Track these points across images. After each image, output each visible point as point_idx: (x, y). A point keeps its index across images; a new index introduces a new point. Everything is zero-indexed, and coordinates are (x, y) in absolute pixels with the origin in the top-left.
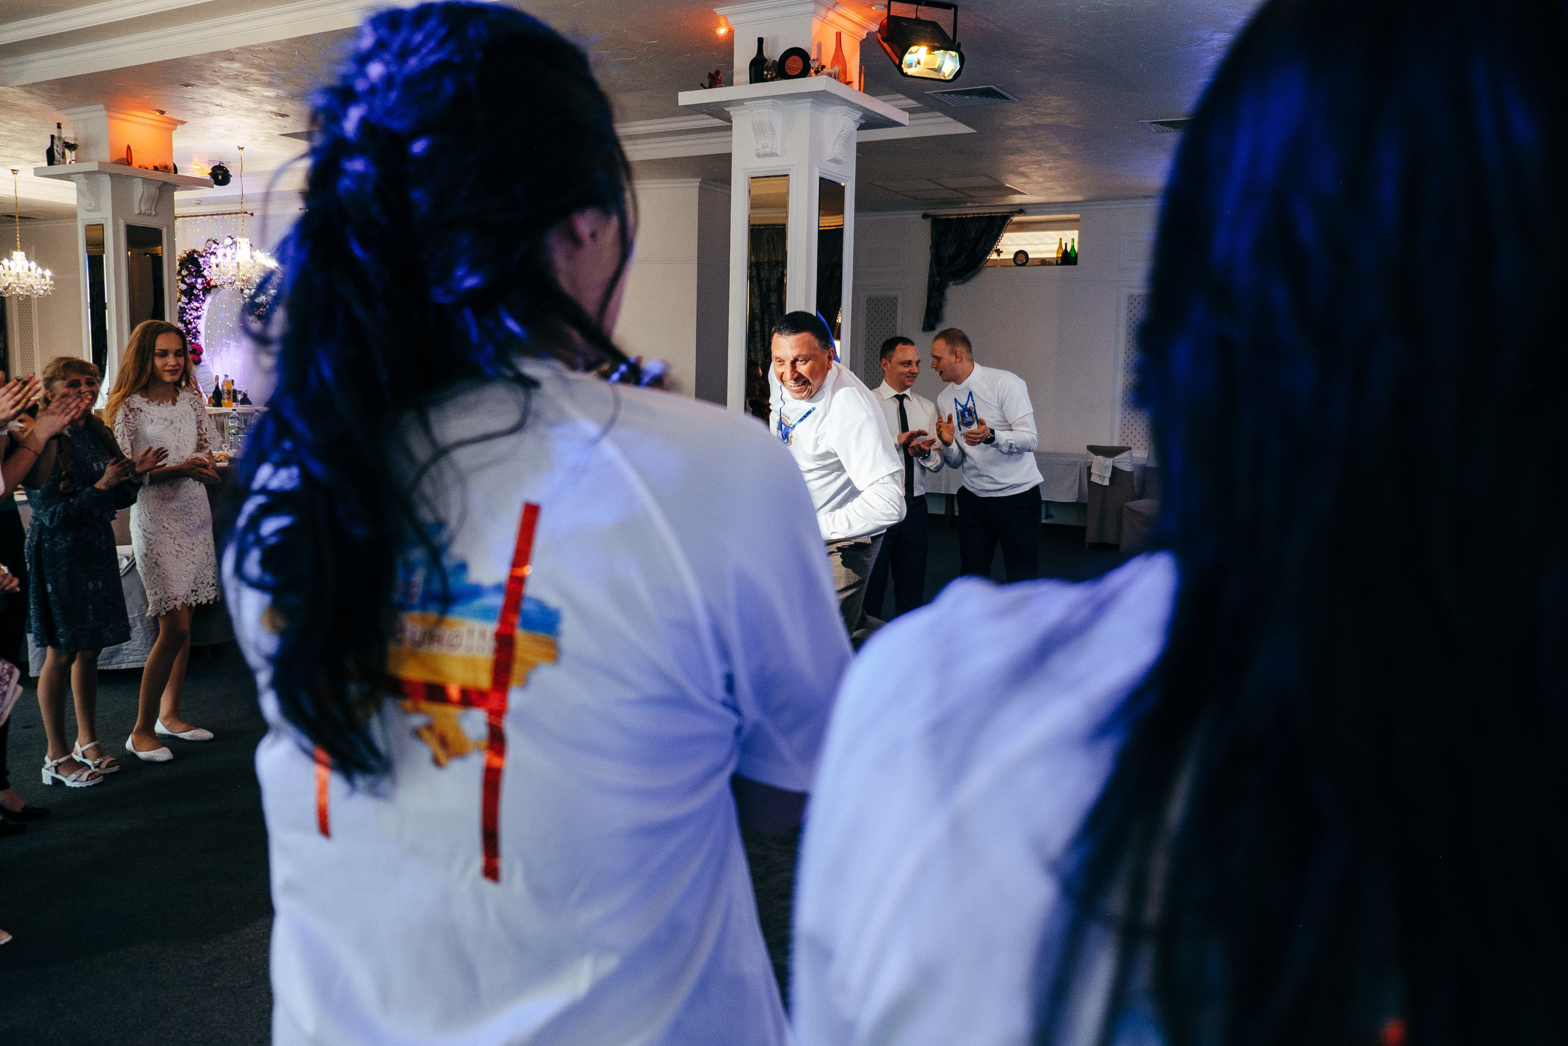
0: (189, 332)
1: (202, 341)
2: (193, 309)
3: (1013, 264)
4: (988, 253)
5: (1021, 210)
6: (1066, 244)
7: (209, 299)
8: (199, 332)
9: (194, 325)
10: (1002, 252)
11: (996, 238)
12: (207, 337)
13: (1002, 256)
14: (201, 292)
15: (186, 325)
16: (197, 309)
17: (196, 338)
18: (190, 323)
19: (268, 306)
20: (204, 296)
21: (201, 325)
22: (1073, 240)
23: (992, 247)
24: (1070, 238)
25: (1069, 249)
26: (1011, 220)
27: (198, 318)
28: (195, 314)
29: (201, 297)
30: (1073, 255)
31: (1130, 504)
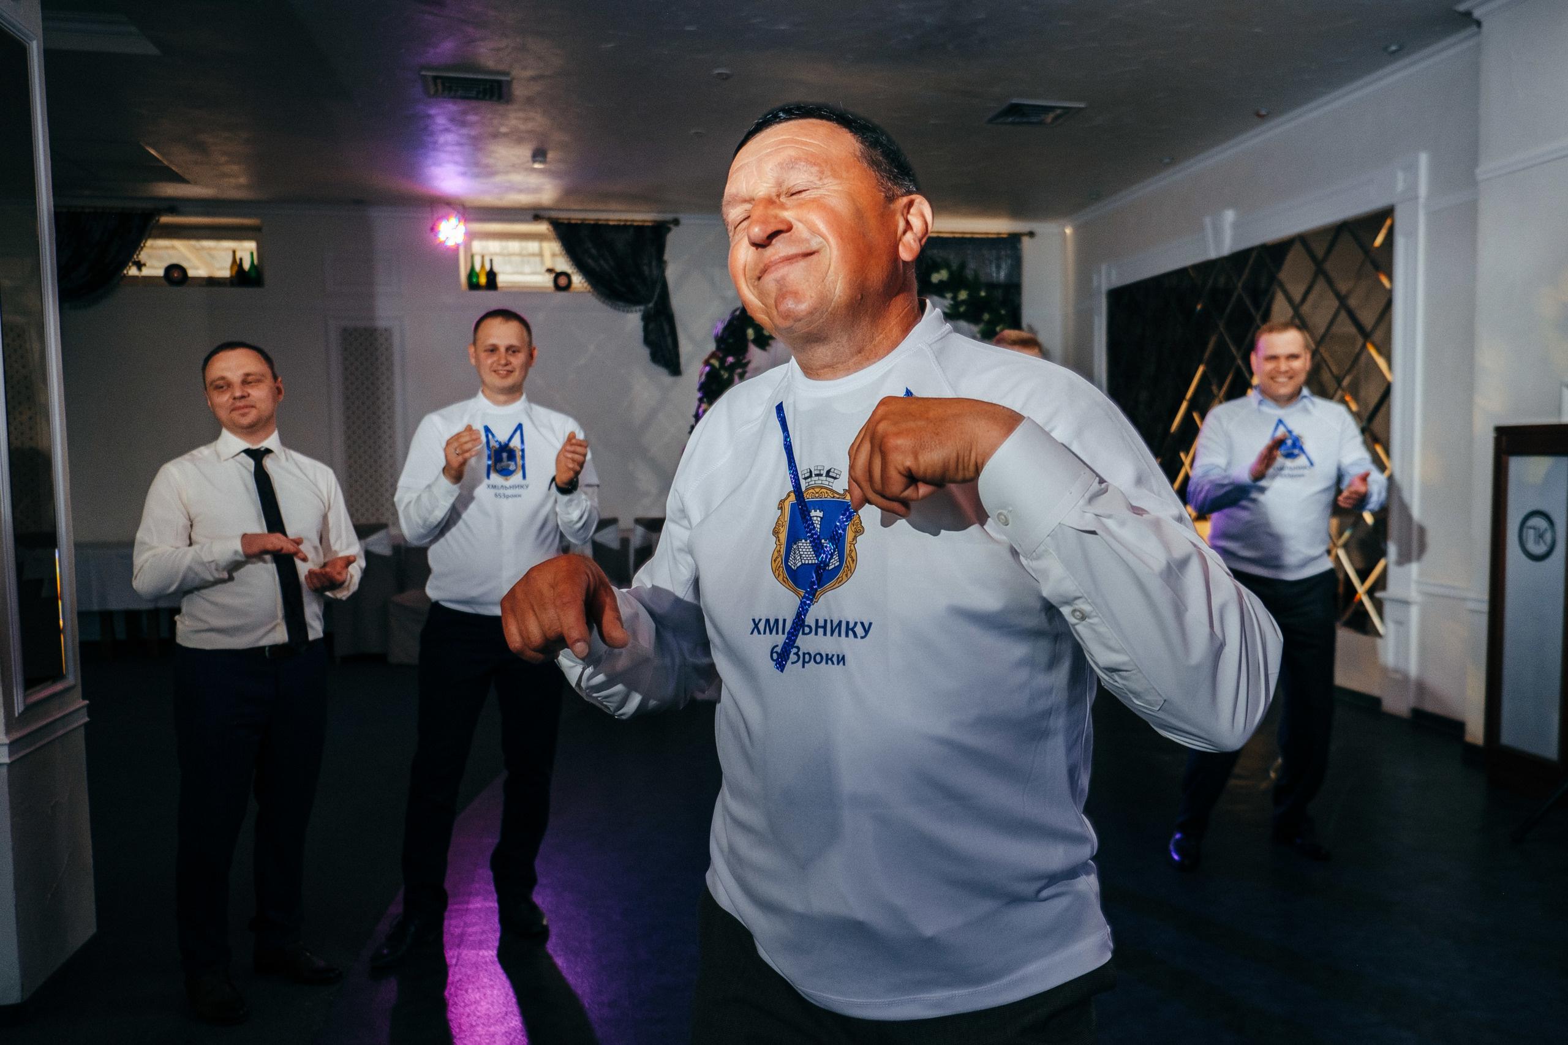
3: (164, 282)
4: (124, 265)
5: (174, 206)
6: (241, 259)
10: (144, 265)
11: (135, 245)
13: (145, 272)
22: (252, 254)
23: (131, 256)
24: (247, 250)
25: (247, 266)
26: (158, 221)
30: (253, 274)
31: (399, 598)
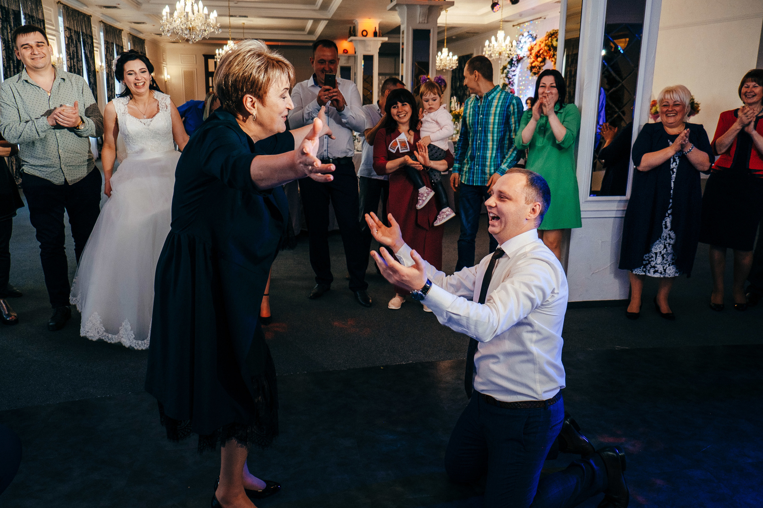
0: (510, 83)
1: (515, 88)
2: (512, 71)
7: (520, 65)
8: (514, 83)
9: (512, 79)
12: (519, 86)
14: (516, 62)
15: (509, 80)
16: (514, 71)
17: (513, 85)
18: (511, 78)
19: (538, 67)
20: (518, 63)
21: (516, 80)
27: (515, 75)
28: (513, 74)
29: (516, 64)
